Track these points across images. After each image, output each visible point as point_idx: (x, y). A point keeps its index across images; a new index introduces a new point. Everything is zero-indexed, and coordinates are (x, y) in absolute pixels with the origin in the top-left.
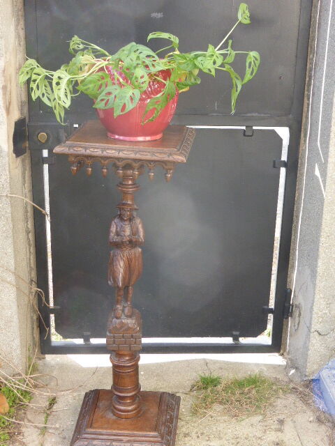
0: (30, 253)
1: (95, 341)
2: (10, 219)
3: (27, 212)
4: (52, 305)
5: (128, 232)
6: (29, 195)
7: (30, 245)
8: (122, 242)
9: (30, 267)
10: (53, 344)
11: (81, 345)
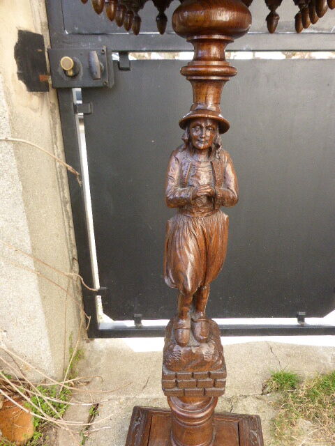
0: (70, 227)
1: (146, 323)
2: (17, 177)
3: (62, 178)
4: (97, 286)
5: (205, 178)
6: (62, 156)
7: (69, 218)
8: (195, 198)
9: (71, 244)
10: (101, 328)
11: (131, 328)
